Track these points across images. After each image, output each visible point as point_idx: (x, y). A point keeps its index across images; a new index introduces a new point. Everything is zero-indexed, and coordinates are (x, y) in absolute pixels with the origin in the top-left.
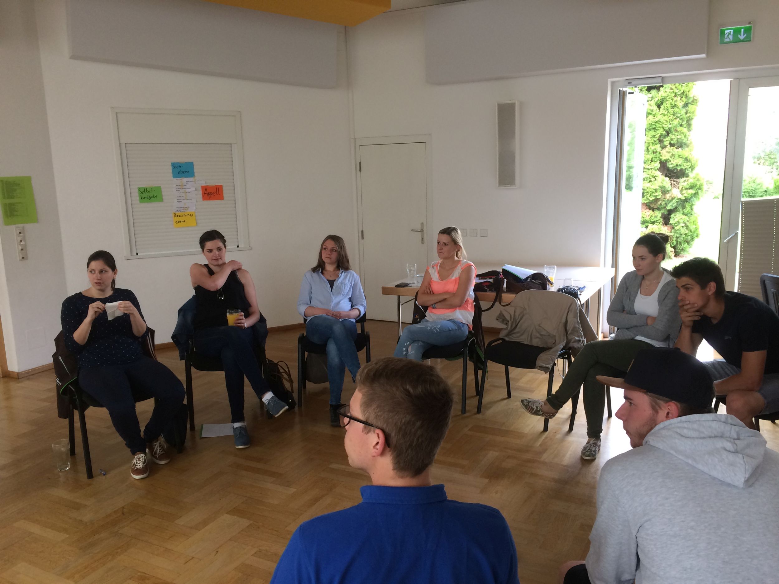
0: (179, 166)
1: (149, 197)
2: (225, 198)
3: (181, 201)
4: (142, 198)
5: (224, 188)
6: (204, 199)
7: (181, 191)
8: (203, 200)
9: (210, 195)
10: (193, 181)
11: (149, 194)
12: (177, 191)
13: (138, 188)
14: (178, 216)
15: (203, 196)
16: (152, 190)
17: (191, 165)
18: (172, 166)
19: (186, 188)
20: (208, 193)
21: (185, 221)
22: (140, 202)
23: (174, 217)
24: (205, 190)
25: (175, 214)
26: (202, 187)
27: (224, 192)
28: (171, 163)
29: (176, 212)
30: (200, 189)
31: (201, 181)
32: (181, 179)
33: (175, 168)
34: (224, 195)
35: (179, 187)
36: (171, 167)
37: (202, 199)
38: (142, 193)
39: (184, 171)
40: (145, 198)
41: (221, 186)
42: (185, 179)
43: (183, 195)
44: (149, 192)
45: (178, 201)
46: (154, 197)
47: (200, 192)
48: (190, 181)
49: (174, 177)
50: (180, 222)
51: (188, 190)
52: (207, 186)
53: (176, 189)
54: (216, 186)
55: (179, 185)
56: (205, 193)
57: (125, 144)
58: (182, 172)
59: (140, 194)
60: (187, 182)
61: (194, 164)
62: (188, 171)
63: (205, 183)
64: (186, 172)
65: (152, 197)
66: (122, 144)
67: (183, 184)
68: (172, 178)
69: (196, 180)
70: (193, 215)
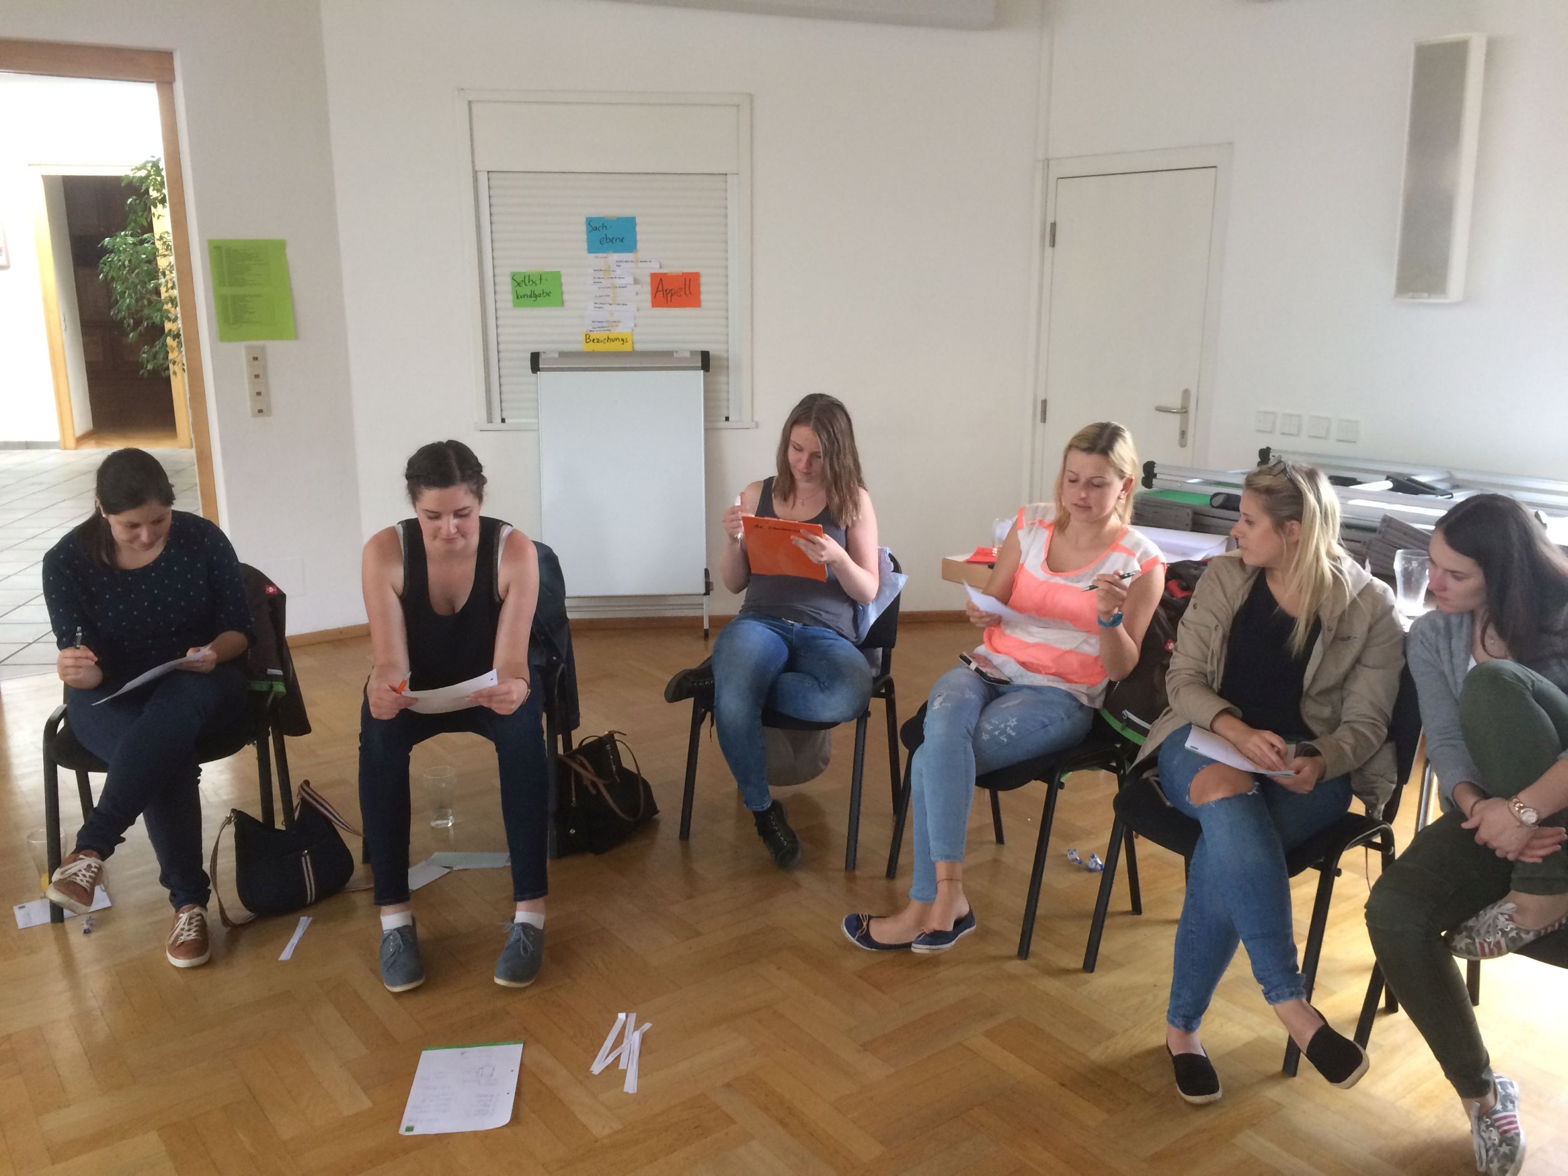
0: (603, 226)
1: (534, 296)
2: (703, 304)
3: (602, 306)
4: (518, 297)
5: (703, 280)
6: (656, 303)
7: (605, 283)
8: (654, 305)
9: (669, 296)
10: (632, 262)
11: (533, 288)
12: (594, 282)
13: (512, 273)
14: (594, 340)
16: (541, 279)
17: (629, 224)
18: (587, 225)
19: (615, 278)
20: (666, 291)
22: (515, 305)
23: (586, 343)
24: (659, 284)
25: (588, 336)
26: (654, 276)
27: (703, 289)
28: (585, 219)
29: (591, 331)
30: (648, 279)
31: (651, 262)
32: (605, 255)
33: (593, 229)
34: (703, 297)
35: (601, 274)
36: (584, 228)
37: (649, 304)
38: (519, 284)
39: (613, 238)
40: (526, 297)
41: (697, 276)
42: (616, 257)
43: (610, 292)
44: (534, 282)
45: (597, 305)
46: (545, 294)
47: (647, 289)
48: (626, 262)
49: (591, 250)
51: (619, 282)
52: (665, 274)
53: (594, 278)
54: (682, 273)
55: (601, 270)
56: (657, 291)
57: (486, 173)
58: (608, 240)
59: (516, 287)
60: (619, 264)
61: (638, 220)
62: (623, 238)
63: (658, 266)
64: (618, 240)
65: (540, 294)
66: (480, 174)
67: (609, 267)
68: (587, 252)
69: (638, 258)
70: (628, 340)
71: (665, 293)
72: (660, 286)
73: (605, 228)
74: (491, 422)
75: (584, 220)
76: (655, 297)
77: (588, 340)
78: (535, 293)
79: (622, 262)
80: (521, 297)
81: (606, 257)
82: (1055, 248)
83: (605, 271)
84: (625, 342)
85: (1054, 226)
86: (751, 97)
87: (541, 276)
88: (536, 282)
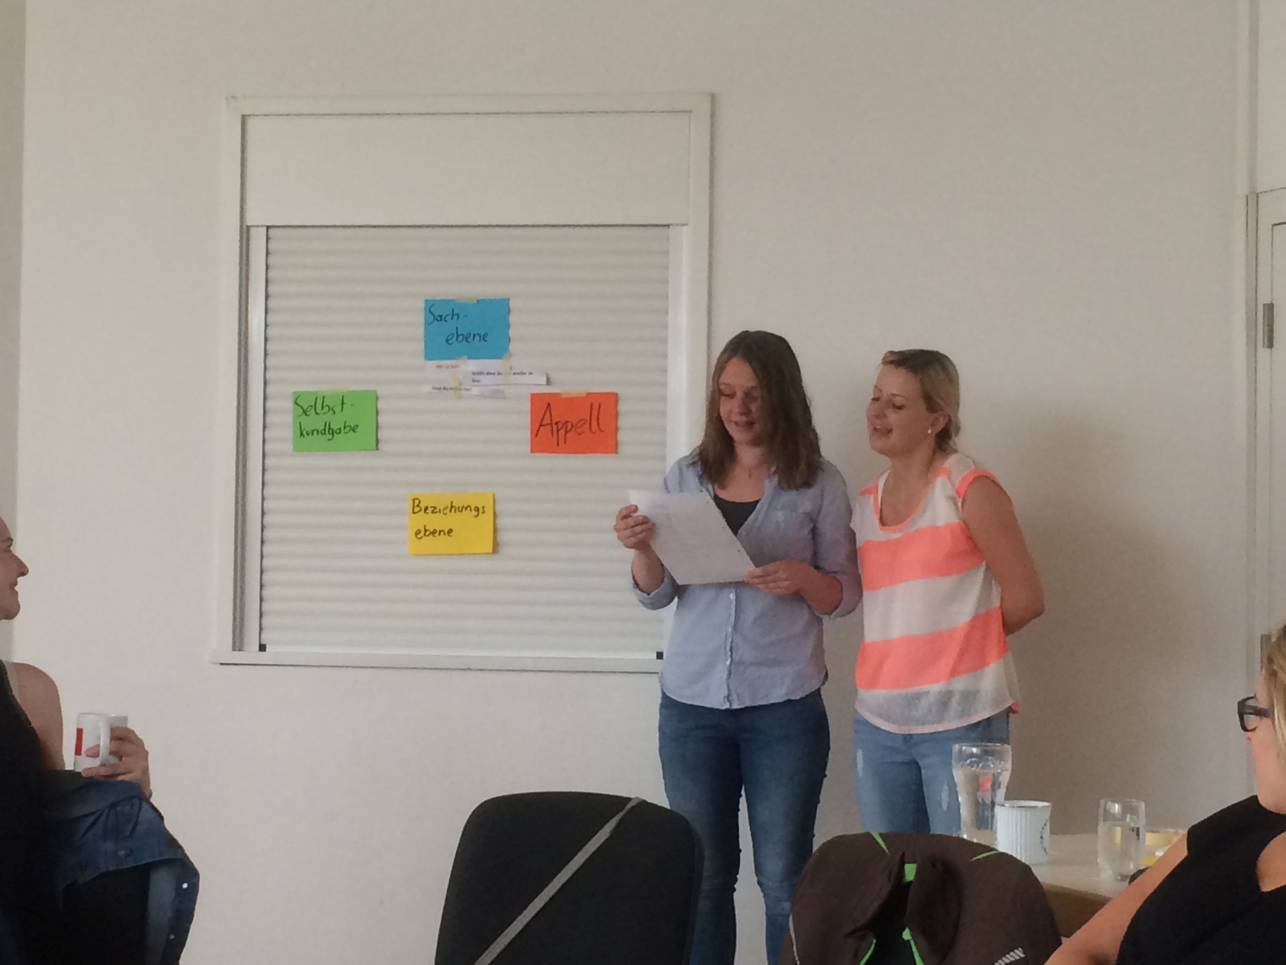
0: (453, 315)
1: (329, 431)
2: (623, 449)
4: (302, 434)
5: (622, 407)
6: (538, 446)
8: (535, 450)
9: (562, 432)
10: (499, 374)
11: (328, 417)
13: (295, 393)
14: (426, 508)
15: (535, 434)
16: (343, 403)
17: (498, 310)
18: (425, 312)
20: (556, 424)
21: (450, 531)
22: (298, 449)
23: (414, 513)
24: (545, 412)
25: (417, 502)
26: (534, 397)
27: (622, 422)
28: (423, 302)
29: (424, 493)
30: (525, 405)
31: (531, 374)
32: (453, 362)
33: (435, 318)
34: (621, 437)
36: (421, 318)
37: (528, 448)
38: (305, 412)
39: (470, 334)
40: (315, 433)
41: (613, 398)
42: (473, 365)
44: (331, 409)
46: (348, 429)
47: (524, 420)
48: (488, 374)
49: (429, 356)
50: (434, 533)
52: (559, 394)
54: (589, 394)
55: (447, 389)
56: (541, 425)
57: (265, 228)
59: (299, 416)
60: (477, 377)
61: (513, 304)
62: (486, 334)
63: (543, 381)
64: (477, 338)
65: (340, 429)
66: (252, 230)
67: (460, 384)
68: (423, 357)
69: (511, 368)
70: (485, 509)
71: (555, 428)
72: (548, 414)
73: (455, 317)
74: (240, 650)
75: (422, 305)
76: (536, 435)
77: (417, 509)
78: (332, 427)
79: (481, 373)
80: (308, 434)
81: (456, 367)
82: (1273, 349)
83: (451, 389)
84: (480, 513)
85: (1270, 308)
86: (713, 97)
87: (343, 397)
88: (334, 409)
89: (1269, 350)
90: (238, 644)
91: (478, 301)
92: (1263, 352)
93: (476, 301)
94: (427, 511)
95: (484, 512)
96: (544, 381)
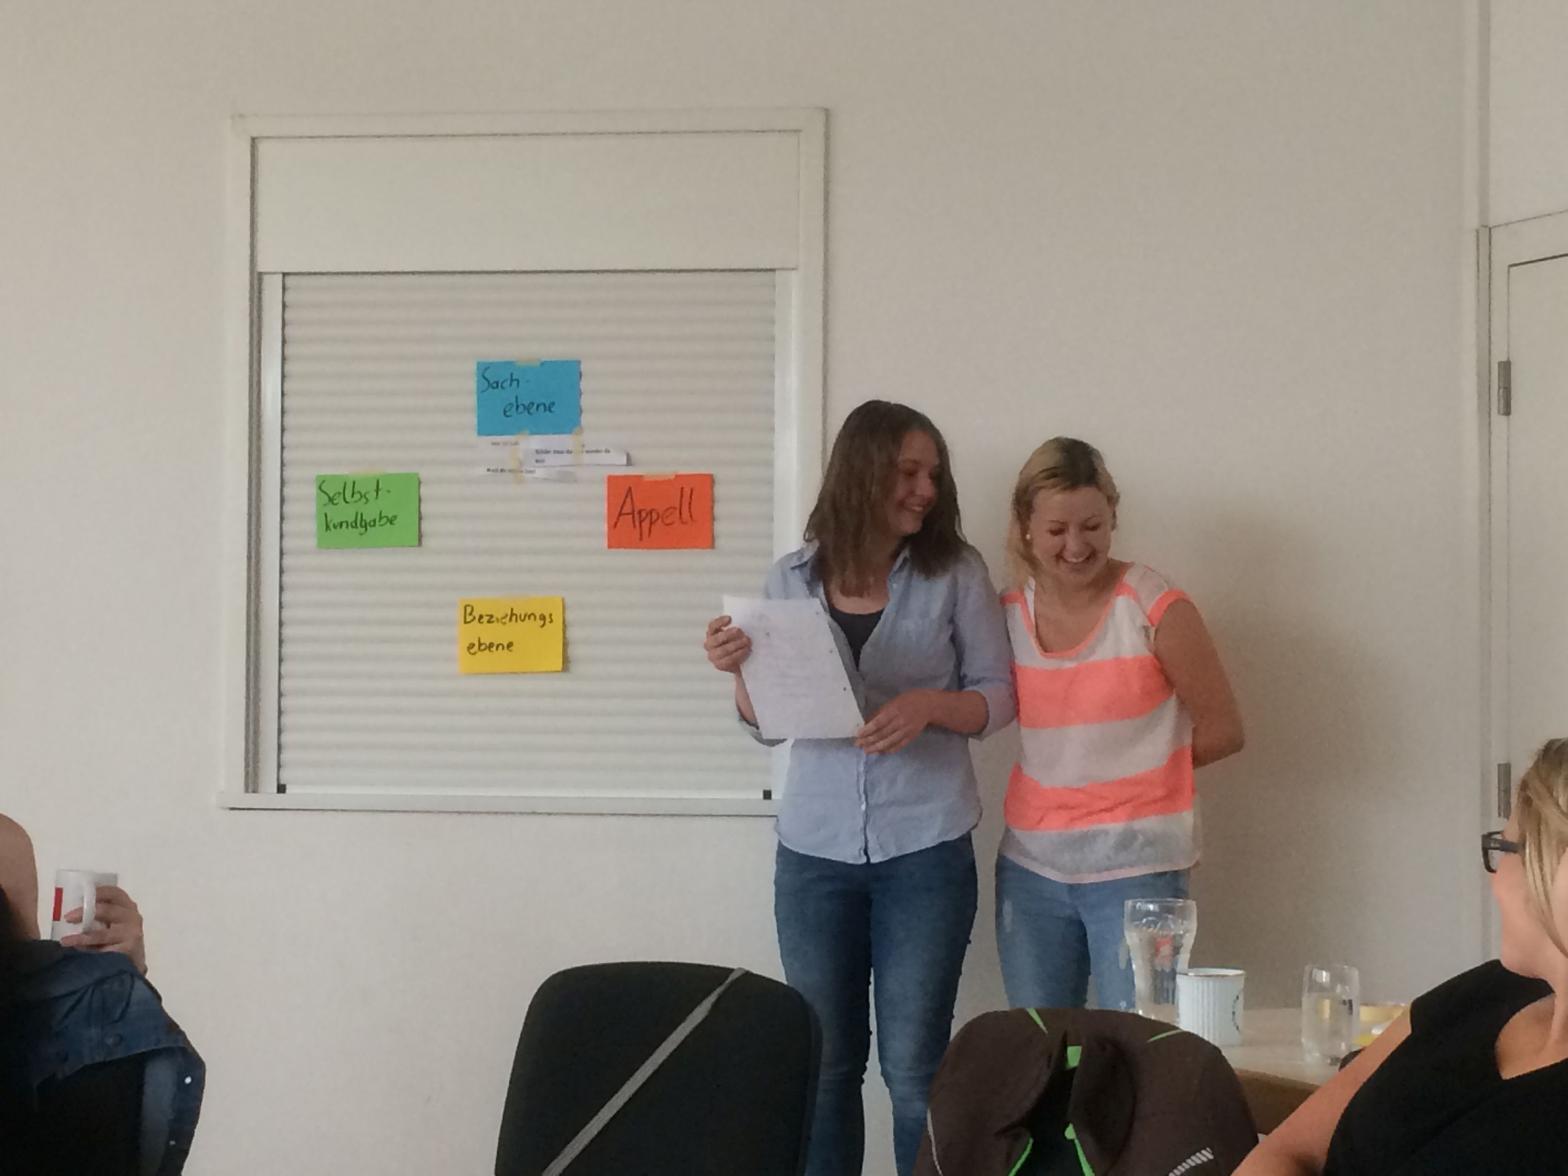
0: (512, 381)
1: (362, 524)
2: (720, 542)
4: (328, 527)
5: (719, 491)
6: (616, 541)
8: (613, 545)
9: (646, 524)
10: (569, 452)
11: (361, 507)
13: (319, 477)
14: (481, 617)
15: (614, 526)
16: (377, 491)
17: (567, 374)
18: (478, 377)
20: (640, 513)
21: (510, 645)
23: (466, 622)
24: (627, 496)
25: (469, 610)
26: (613, 482)
27: (719, 509)
28: (475, 367)
29: (478, 598)
30: (600, 491)
31: (607, 451)
32: (510, 438)
33: (490, 385)
34: (719, 527)
36: (472, 384)
37: (605, 542)
38: (331, 500)
39: (533, 404)
40: (344, 525)
41: (708, 481)
42: (535, 442)
44: (363, 496)
46: (385, 520)
47: (600, 509)
48: (555, 452)
49: (482, 431)
50: (490, 647)
52: (640, 477)
54: (677, 476)
56: (620, 514)
57: (281, 276)
58: (521, 409)
59: (325, 505)
60: (541, 457)
61: (583, 368)
62: (553, 404)
64: (542, 408)
65: (374, 521)
66: (266, 278)
67: (521, 464)
68: (476, 432)
69: (583, 446)
70: (553, 617)
71: (637, 516)
72: (629, 500)
73: (515, 383)
74: (254, 791)
75: (473, 368)
77: (469, 618)
78: (364, 518)
79: (547, 452)
80: (335, 527)
81: (516, 443)
82: (1511, 416)
83: (510, 471)
84: (547, 622)
85: (1506, 367)
86: (827, 112)
87: (378, 482)
88: (367, 496)
89: (1504, 418)
90: (252, 783)
91: (542, 364)
92: (1498, 420)
93: (539, 364)
94: (481, 621)
95: (551, 621)
96: (624, 462)
